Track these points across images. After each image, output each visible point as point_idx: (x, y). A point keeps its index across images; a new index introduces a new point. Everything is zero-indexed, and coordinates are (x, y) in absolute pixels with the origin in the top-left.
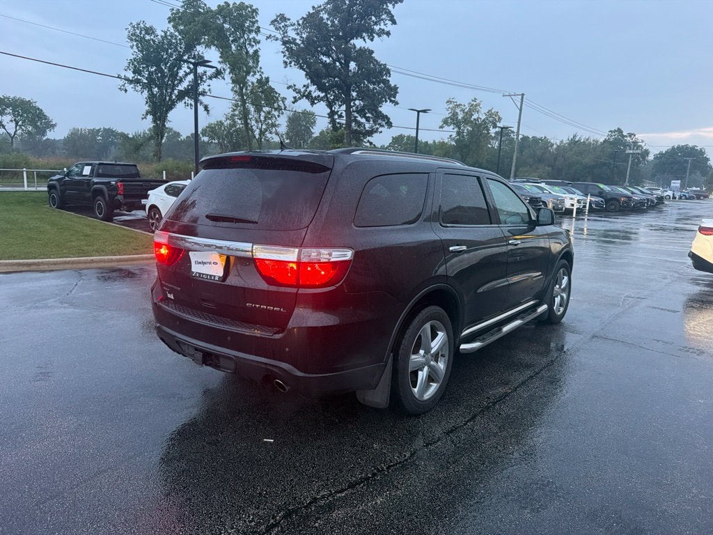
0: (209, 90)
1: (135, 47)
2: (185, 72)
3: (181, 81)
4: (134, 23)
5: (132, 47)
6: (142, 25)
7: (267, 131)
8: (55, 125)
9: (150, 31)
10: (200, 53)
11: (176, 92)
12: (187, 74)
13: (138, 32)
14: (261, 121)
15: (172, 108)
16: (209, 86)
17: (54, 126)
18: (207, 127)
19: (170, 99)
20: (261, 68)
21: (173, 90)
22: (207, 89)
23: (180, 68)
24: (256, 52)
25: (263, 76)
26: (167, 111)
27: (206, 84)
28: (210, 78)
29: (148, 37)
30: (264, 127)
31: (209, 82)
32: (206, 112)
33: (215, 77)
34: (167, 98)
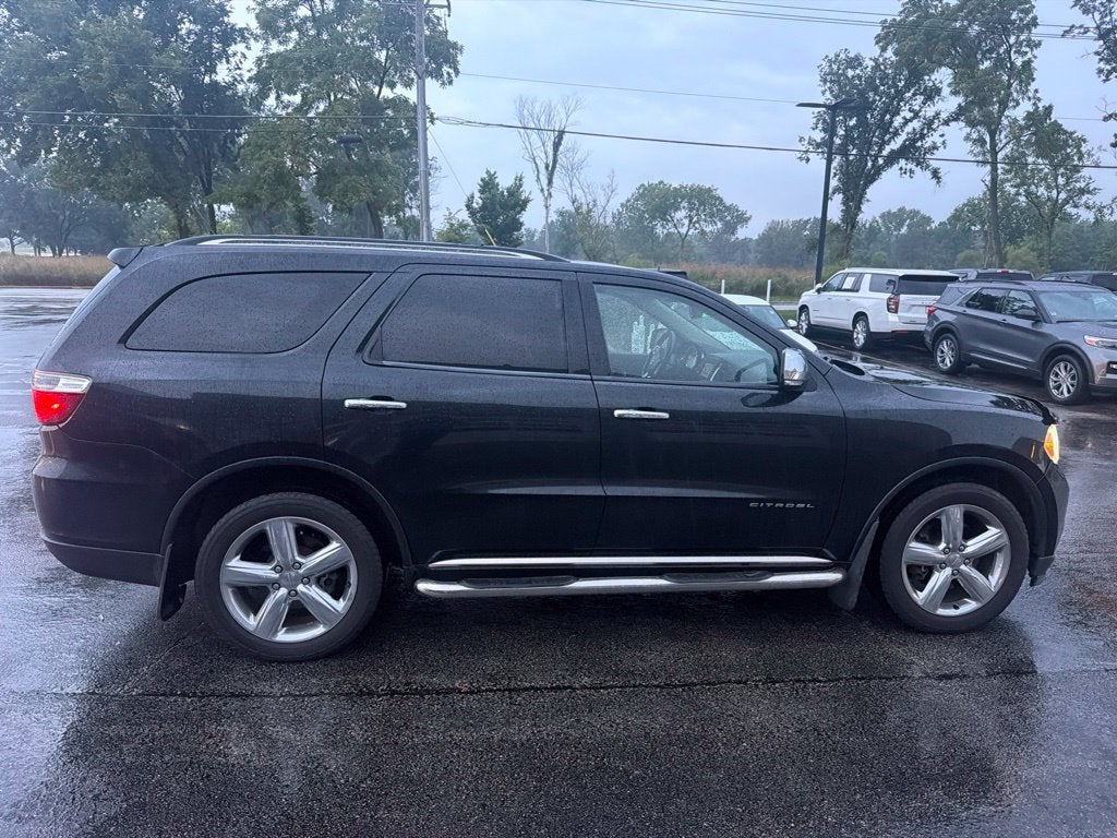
0: (944, 142)
1: (828, 92)
2: (904, 118)
3: (896, 134)
4: (832, 56)
5: (823, 93)
6: (843, 56)
7: (1068, 203)
8: (749, 218)
9: (855, 62)
10: (936, 82)
11: (885, 153)
12: (906, 121)
13: (835, 67)
14: (1057, 186)
15: (875, 180)
16: (942, 136)
17: (747, 220)
18: (965, 205)
19: (873, 166)
20: (1036, 91)
21: (880, 150)
22: (939, 141)
23: (897, 113)
24: (1027, 64)
25: (1040, 105)
26: (866, 186)
27: (936, 135)
28: (946, 123)
29: (850, 73)
30: (1063, 196)
31: (943, 129)
32: (934, 181)
33: (955, 120)
34: (870, 164)
